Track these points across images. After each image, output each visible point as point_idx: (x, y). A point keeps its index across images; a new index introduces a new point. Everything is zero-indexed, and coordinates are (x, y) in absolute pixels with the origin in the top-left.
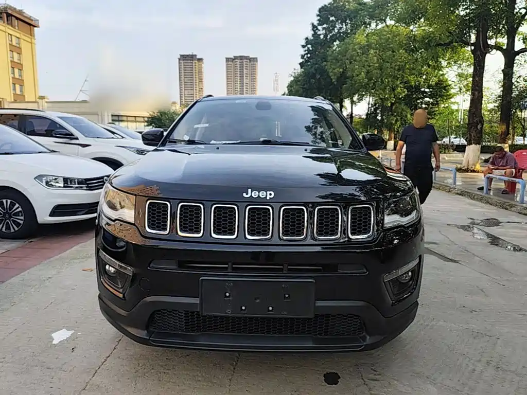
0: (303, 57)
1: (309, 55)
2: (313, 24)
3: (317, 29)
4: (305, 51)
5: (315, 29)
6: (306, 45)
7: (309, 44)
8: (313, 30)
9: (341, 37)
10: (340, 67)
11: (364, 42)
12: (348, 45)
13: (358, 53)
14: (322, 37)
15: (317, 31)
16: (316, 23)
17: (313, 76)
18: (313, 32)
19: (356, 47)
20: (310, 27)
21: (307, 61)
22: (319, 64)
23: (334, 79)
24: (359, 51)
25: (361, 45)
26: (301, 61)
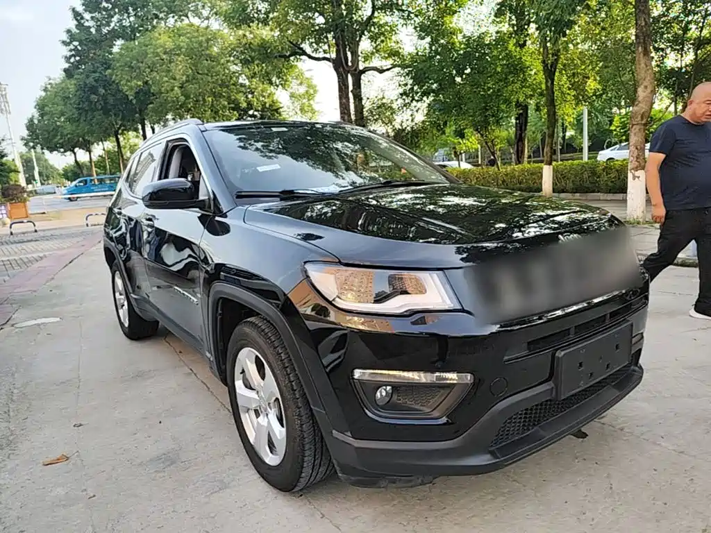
0: (67, 59)
1: (78, 58)
2: (73, 10)
3: (82, 18)
4: (71, 50)
5: (79, 18)
6: (71, 42)
7: (74, 41)
8: (77, 20)
9: (128, 34)
10: (137, 78)
11: (170, 45)
12: (144, 48)
13: (163, 60)
14: (93, 30)
15: (82, 21)
16: (80, 9)
17: (93, 90)
18: (76, 22)
19: (158, 50)
20: (71, 15)
21: (76, 66)
22: (101, 73)
23: (132, 95)
24: (164, 57)
25: (166, 48)
26: (67, 66)
